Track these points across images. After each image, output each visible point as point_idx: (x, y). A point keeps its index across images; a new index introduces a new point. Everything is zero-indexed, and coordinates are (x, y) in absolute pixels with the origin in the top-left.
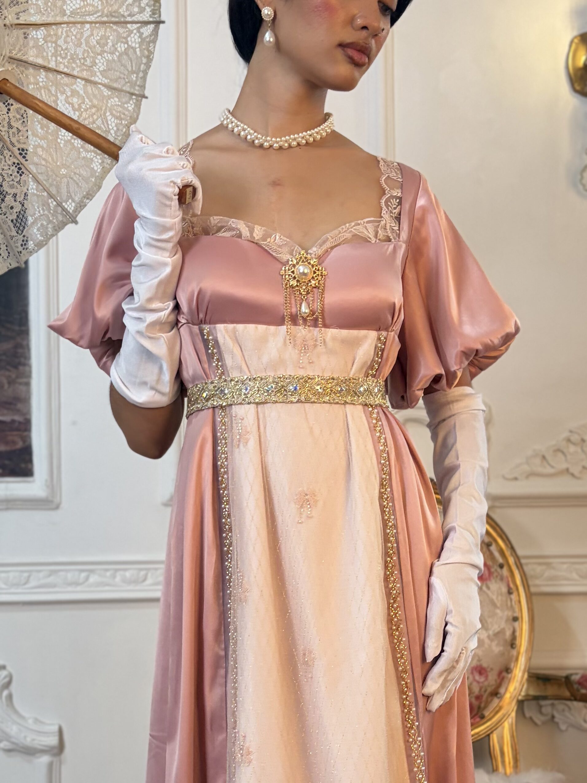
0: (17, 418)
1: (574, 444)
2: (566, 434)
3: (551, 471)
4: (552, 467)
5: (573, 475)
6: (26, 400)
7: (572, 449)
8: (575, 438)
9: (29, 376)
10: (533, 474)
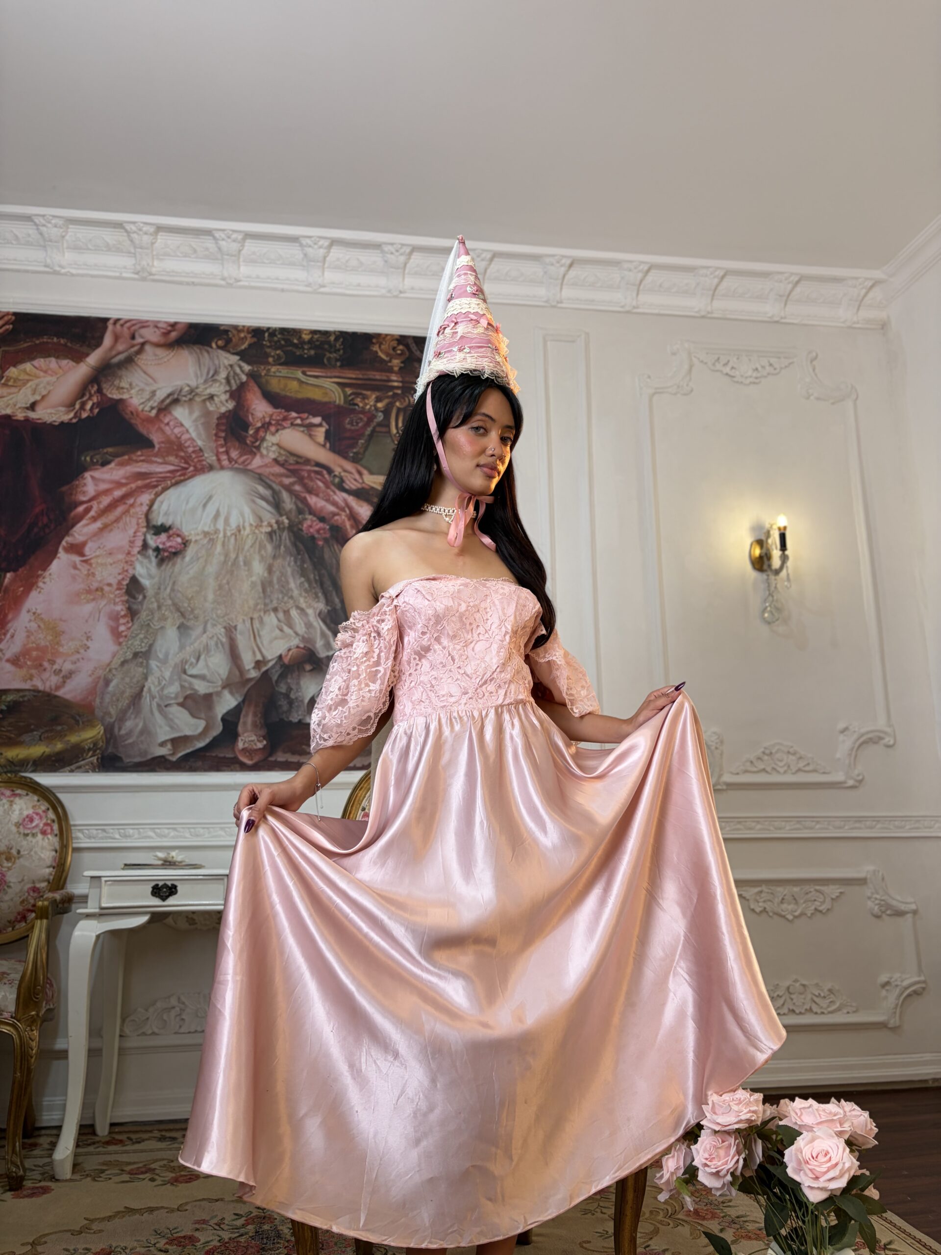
1: (767, 755)
2: (762, 750)
3: (755, 769)
5: (767, 772)
7: (766, 758)
8: (767, 752)
10: (746, 771)
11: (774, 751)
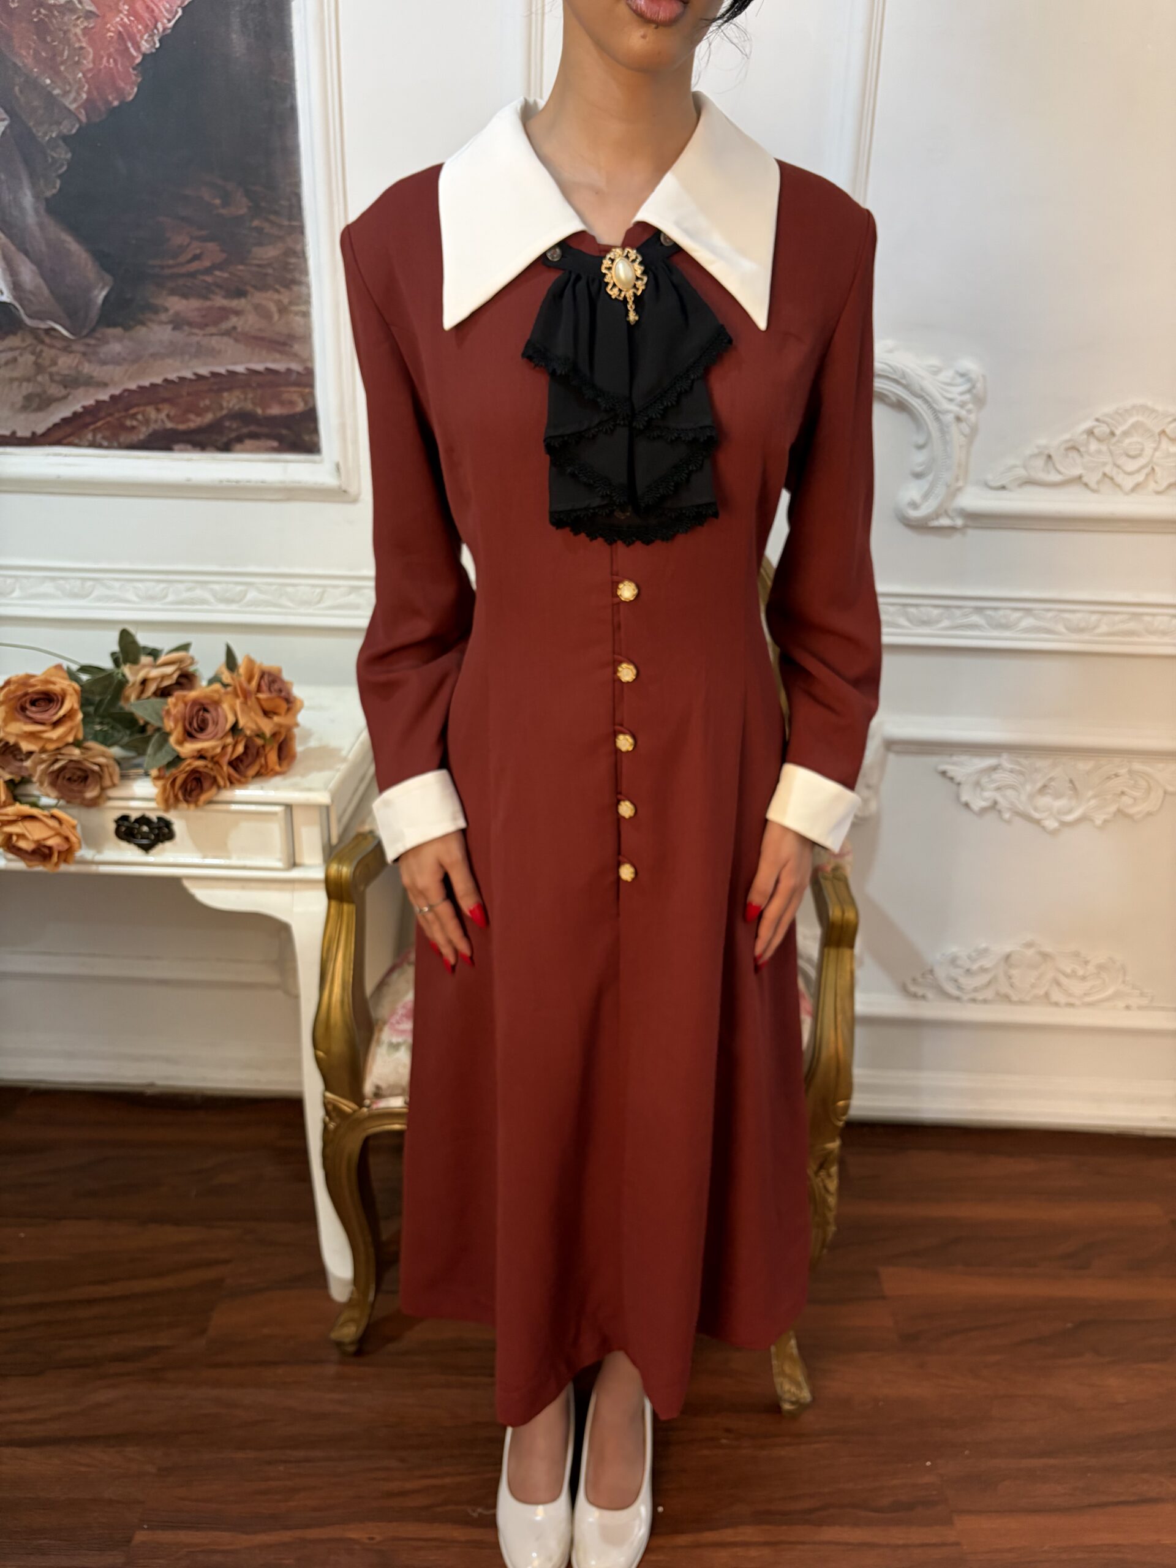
0: (295, 366)
1: (1097, 439)
2: (1089, 424)
3: (1057, 478)
4: (1059, 472)
5: (1086, 485)
6: (306, 338)
7: (1094, 446)
9: (308, 302)
10: (1030, 482)
11: (1118, 432)
